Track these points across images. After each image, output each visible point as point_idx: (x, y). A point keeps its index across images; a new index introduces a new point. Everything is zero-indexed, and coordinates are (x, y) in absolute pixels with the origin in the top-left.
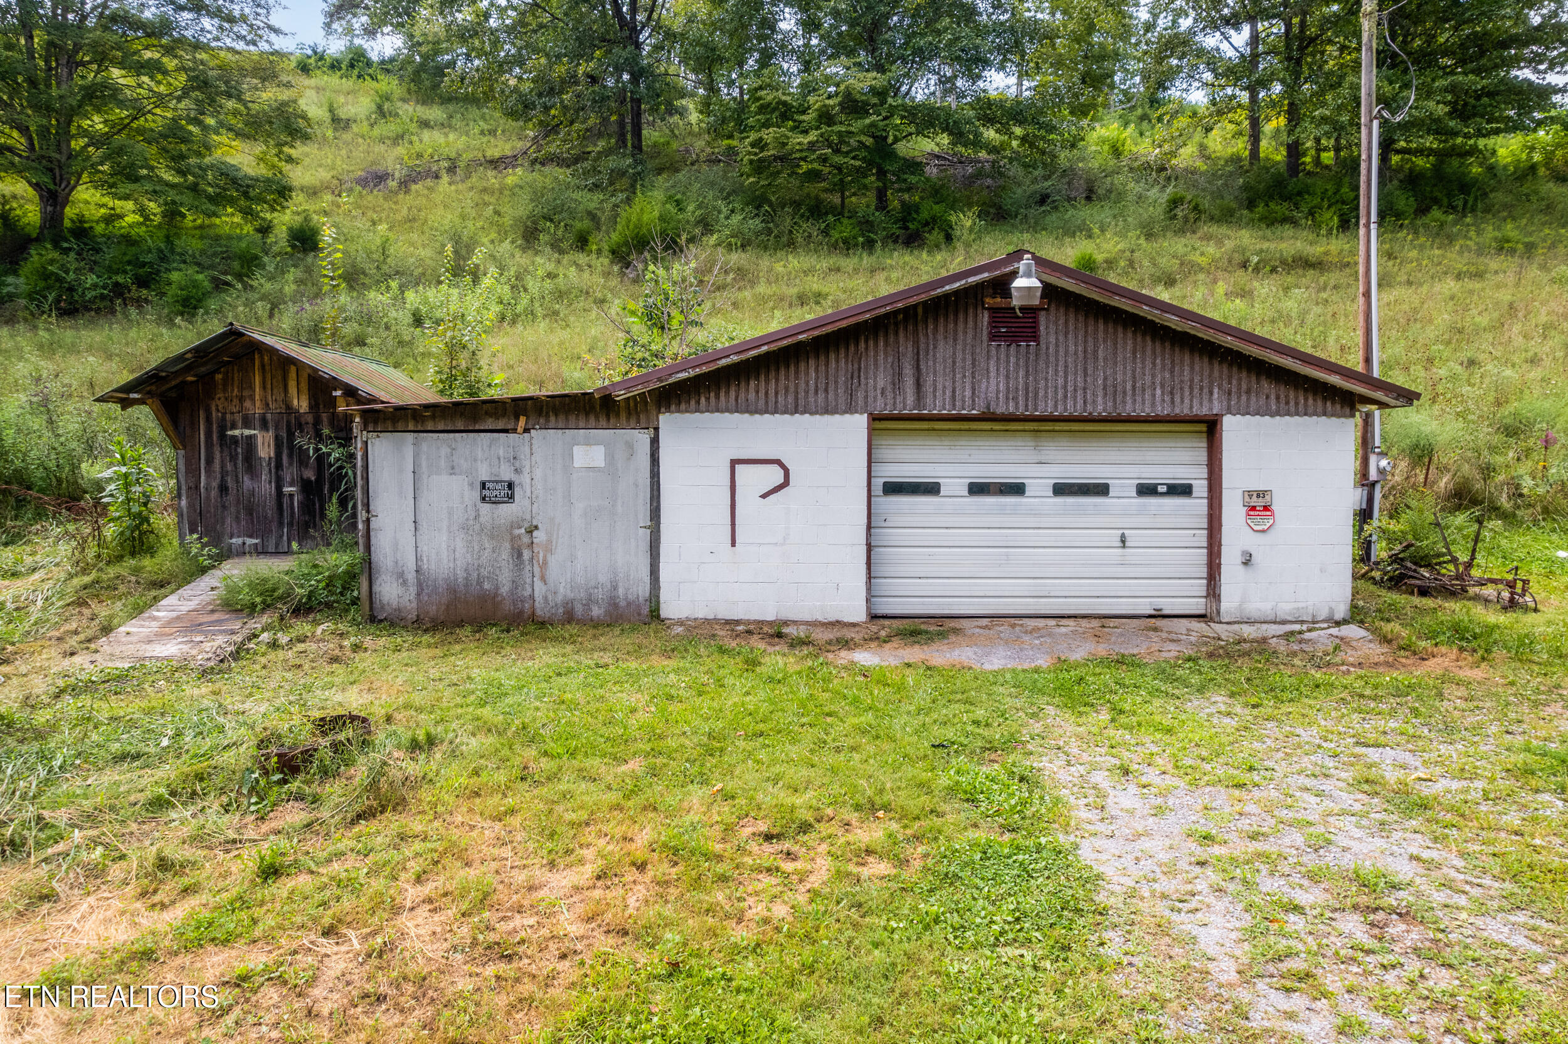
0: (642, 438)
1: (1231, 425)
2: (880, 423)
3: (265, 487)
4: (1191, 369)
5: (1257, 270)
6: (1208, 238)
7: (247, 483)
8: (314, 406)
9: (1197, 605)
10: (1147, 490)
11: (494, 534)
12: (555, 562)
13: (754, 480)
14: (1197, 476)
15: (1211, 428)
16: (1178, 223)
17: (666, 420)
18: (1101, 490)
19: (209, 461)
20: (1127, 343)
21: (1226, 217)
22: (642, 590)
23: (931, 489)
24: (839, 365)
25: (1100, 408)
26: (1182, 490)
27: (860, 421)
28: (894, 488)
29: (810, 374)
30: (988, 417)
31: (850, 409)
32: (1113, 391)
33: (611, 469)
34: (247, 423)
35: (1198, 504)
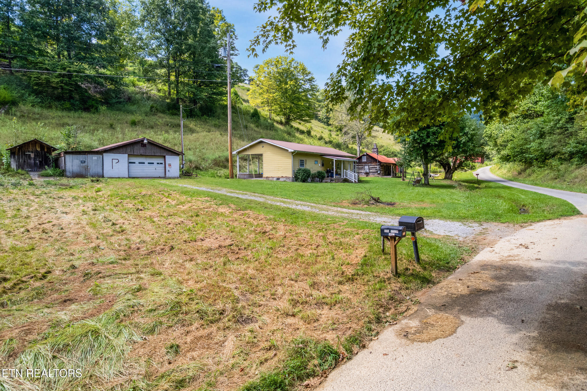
0: (101, 156)
1: (167, 157)
2: (129, 155)
3: (32, 161)
4: (162, 151)
5: (170, 126)
6: (160, 117)
7: (29, 161)
8: (41, 150)
9: (164, 176)
10: (158, 163)
11: (83, 167)
12: (91, 171)
13: (115, 161)
14: (163, 162)
15: (164, 157)
16: (153, 113)
17: (104, 154)
18: (153, 163)
19: (22, 157)
20: (156, 148)
21: (163, 112)
22: (102, 174)
23: (134, 163)
24: (124, 149)
25: (153, 154)
26: (162, 164)
27: (127, 155)
28: (130, 163)
29: (121, 150)
30: (141, 155)
31: (126, 153)
32: (154, 153)
33: (97, 160)
34: (29, 152)
35: (163, 165)
